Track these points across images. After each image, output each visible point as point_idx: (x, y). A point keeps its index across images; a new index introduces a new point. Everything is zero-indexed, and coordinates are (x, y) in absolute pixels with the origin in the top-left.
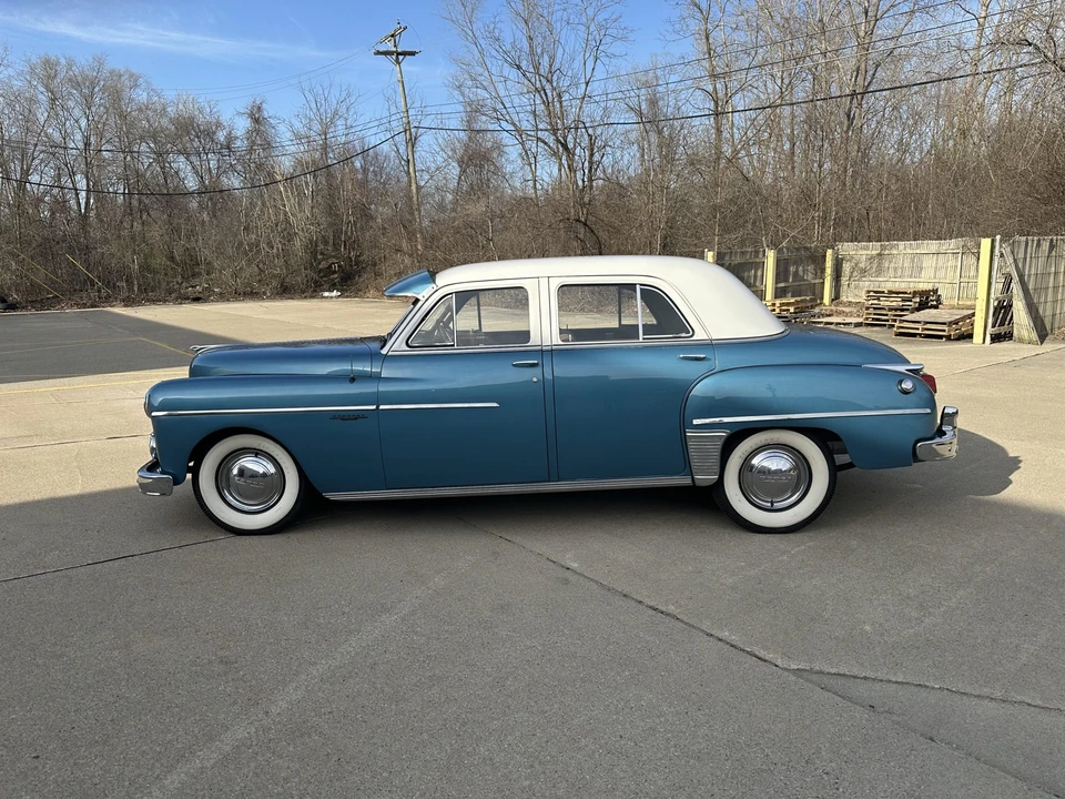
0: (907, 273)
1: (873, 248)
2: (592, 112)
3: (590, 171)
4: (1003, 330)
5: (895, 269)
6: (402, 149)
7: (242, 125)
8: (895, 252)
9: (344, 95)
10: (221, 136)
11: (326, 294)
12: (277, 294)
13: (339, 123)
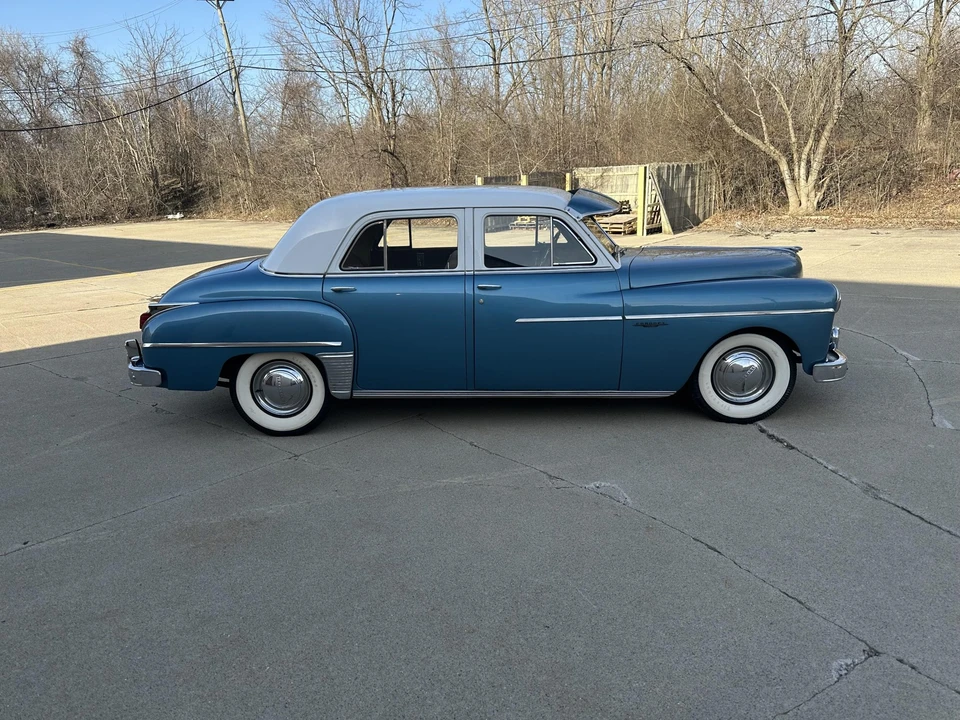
0: (619, 189)
1: (597, 171)
2: (393, 58)
3: (393, 109)
4: (654, 226)
5: (612, 187)
6: (227, 83)
7: (67, 60)
8: (611, 174)
9: (169, 33)
10: (46, 69)
11: (170, 217)
12: (126, 218)
13: (166, 59)
